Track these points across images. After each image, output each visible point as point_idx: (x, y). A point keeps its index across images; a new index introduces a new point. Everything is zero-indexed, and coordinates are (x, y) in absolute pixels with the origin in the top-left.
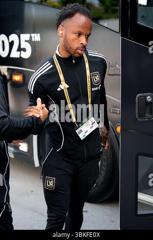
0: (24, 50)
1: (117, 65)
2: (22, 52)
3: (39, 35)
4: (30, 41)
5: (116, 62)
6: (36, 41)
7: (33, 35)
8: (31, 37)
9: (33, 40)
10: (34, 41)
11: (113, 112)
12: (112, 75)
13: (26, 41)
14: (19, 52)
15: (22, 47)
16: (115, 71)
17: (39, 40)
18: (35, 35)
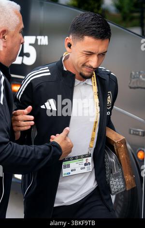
0: (28, 55)
1: (141, 76)
2: (25, 57)
3: (46, 37)
4: (35, 45)
5: (139, 72)
6: (43, 45)
7: (39, 38)
8: (37, 40)
9: (39, 43)
10: (40, 45)
11: (133, 133)
12: (135, 88)
13: (30, 44)
14: (21, 58)
15: (25, 51)
16: (138, 83)
17: (47, 43)
18: (42, 37)
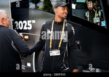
0: (29, 26)
3: (35, 20)
4: (31, 23)
7: (32, 21)
8: (32, 22)
9: (32, 23)
13: (30, 23)
14: (27, 27)
15: (28, 25)
17: (35, 22)
18: (33, 21)
